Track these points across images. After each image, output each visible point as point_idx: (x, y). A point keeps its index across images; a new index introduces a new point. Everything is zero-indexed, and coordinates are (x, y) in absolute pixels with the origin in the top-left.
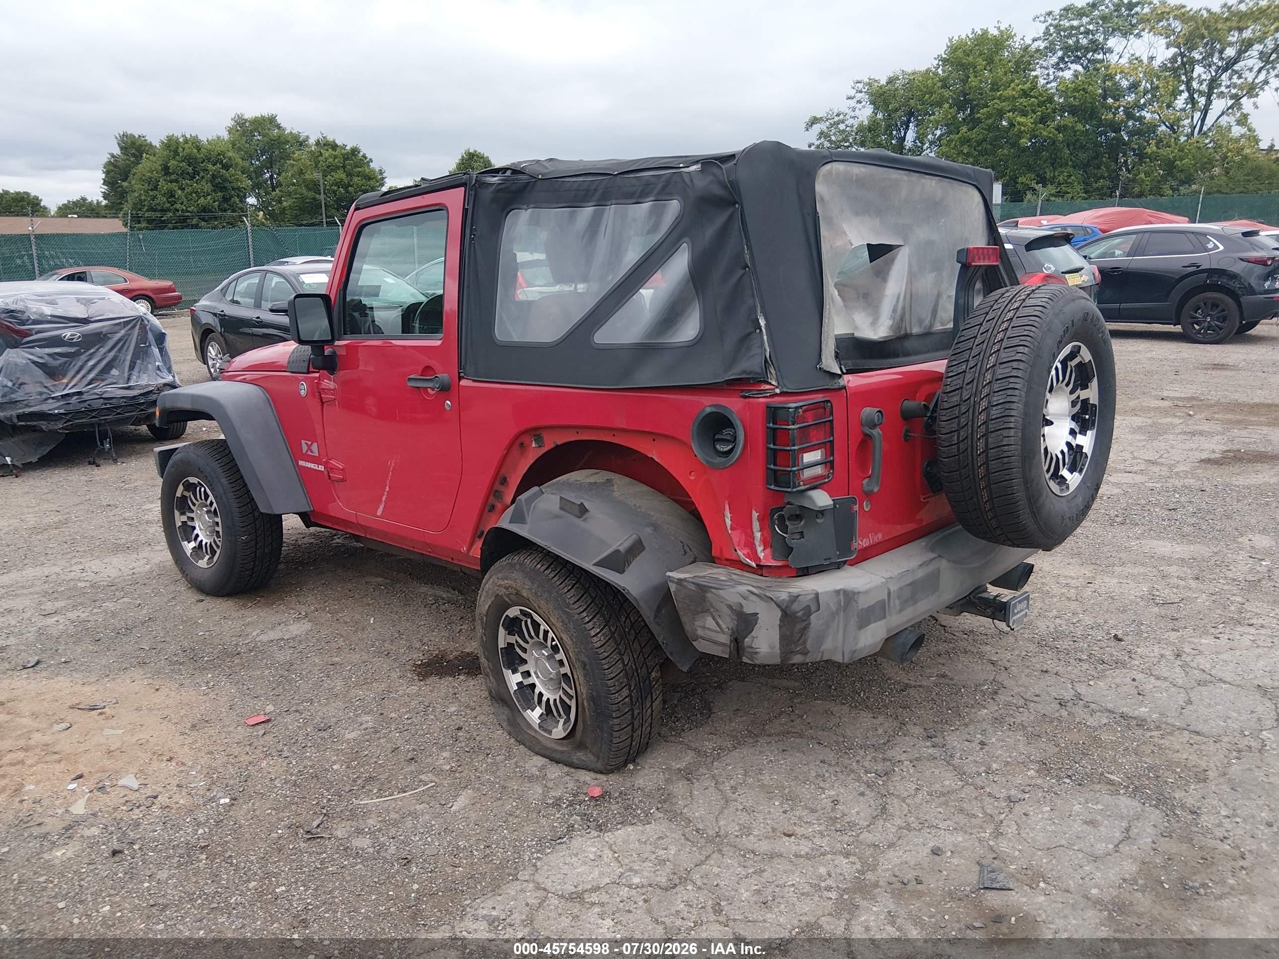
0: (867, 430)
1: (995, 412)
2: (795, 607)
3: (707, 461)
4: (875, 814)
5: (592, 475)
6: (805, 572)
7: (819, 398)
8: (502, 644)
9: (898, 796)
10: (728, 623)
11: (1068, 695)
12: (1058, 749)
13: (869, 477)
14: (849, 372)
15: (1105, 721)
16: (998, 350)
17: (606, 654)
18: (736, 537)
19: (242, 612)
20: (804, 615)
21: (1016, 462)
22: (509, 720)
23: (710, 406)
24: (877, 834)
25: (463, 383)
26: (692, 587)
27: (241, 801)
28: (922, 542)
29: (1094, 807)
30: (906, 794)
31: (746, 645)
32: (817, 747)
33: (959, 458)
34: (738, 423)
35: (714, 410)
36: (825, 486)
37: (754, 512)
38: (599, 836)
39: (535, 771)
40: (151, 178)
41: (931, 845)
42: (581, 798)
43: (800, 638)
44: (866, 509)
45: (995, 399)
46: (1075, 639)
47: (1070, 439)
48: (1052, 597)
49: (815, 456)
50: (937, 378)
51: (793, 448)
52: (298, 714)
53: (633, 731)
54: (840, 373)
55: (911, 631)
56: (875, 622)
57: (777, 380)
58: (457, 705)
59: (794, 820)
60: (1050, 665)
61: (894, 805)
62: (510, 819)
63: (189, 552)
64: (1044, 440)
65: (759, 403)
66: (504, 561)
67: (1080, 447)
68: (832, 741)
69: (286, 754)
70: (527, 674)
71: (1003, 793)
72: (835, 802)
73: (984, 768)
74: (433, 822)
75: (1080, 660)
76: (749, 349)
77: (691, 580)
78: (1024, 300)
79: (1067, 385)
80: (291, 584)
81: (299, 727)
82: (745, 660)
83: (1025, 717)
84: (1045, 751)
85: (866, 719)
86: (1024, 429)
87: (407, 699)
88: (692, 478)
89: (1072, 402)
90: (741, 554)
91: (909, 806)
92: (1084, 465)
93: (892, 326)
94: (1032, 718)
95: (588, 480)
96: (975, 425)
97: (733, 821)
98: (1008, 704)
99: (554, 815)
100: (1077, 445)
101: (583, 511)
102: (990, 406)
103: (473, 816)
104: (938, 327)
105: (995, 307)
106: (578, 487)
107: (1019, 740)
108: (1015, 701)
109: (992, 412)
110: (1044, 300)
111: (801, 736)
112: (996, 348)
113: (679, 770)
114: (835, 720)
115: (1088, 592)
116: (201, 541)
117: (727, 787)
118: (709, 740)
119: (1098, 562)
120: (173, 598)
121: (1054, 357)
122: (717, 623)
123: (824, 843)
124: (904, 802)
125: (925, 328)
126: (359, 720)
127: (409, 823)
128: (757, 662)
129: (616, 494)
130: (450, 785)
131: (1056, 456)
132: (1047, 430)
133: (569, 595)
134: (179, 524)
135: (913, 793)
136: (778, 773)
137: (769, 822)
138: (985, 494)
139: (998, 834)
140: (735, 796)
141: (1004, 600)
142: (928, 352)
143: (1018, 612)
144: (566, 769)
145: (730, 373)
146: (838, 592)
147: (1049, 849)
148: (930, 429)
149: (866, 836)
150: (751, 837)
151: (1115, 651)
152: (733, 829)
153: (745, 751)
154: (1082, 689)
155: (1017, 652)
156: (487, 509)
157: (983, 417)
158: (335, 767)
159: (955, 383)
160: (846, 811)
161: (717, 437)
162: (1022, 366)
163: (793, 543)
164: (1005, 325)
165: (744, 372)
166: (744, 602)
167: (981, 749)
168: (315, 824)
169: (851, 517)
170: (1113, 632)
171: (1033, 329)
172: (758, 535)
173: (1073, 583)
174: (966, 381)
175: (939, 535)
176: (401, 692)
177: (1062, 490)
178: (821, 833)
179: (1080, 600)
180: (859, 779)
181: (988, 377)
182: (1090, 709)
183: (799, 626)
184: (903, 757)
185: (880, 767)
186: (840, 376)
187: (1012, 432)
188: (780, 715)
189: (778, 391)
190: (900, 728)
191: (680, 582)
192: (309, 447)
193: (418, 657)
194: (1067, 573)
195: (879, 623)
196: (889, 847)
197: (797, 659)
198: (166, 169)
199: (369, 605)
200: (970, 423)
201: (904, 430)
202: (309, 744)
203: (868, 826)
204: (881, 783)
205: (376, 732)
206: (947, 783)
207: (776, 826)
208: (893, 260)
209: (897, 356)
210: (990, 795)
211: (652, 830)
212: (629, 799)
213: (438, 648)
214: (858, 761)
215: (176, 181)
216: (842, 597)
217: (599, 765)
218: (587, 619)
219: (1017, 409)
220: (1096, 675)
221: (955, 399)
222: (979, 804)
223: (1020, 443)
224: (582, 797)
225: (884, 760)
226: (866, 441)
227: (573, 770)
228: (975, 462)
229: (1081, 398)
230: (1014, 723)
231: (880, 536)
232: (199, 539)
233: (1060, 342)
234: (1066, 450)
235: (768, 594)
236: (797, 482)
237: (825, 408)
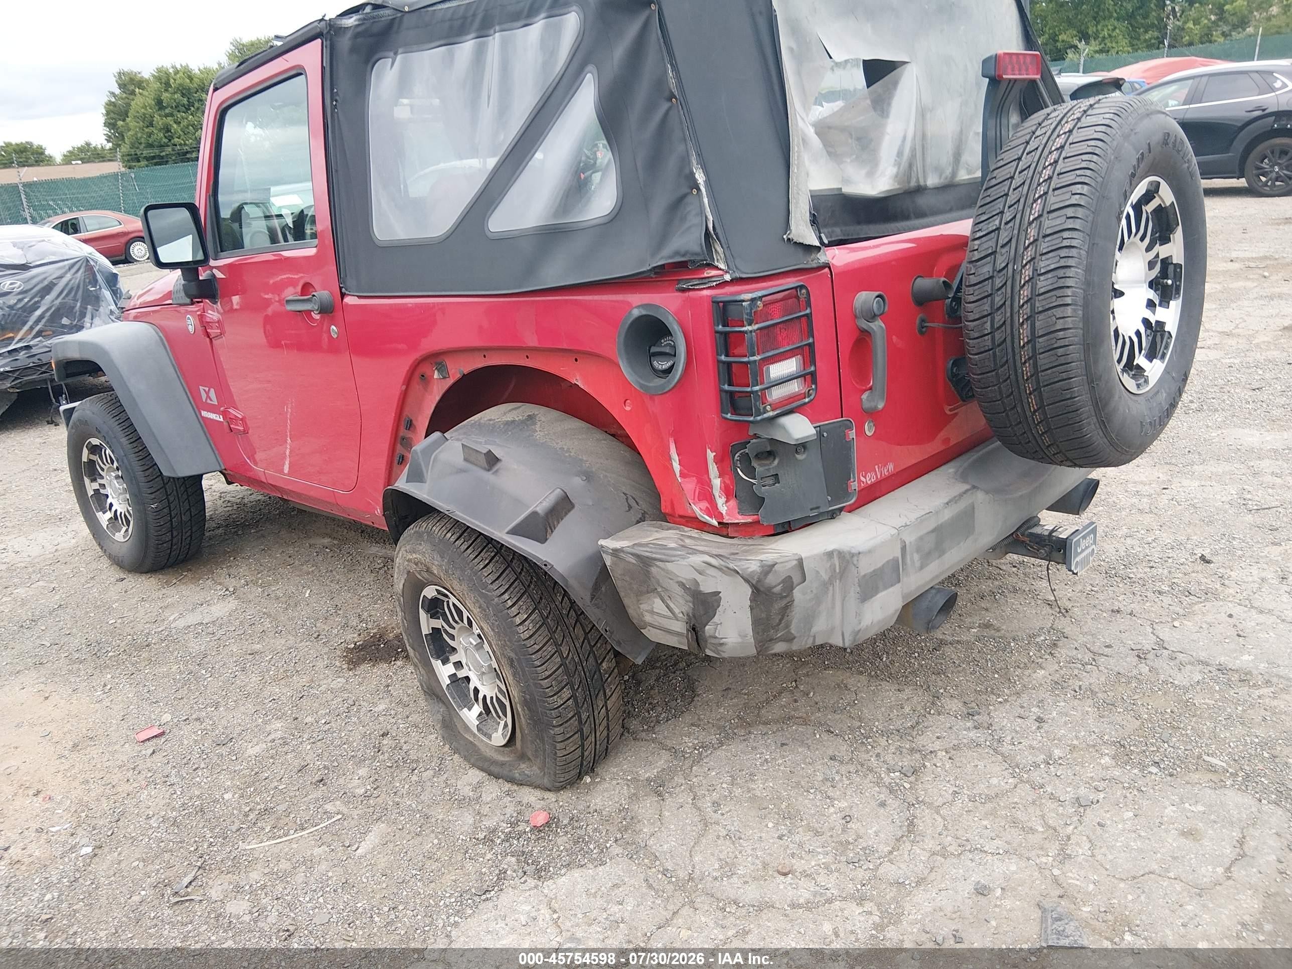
0: (863, 324)
1: (1043, 284)
2: (771, 580)
3: (642, 386)
4: (900, 834)
5: (510, 411)
6: (786, 529)
7: (791, 282)
8: (425, 631)
9: (930, 805)
10: (682, 606)
11: (1148, 643)
12: (1138, 723)
13: (871, 389)
14: (832, 244)
15: (1198, 677)
16: (1046, 193)
17: (537, 647)
18: (690, 486)
19: (164, 591)
20: (783, 590)
21: (1075, 352)
22: (444, 721)
23: (638, 307)
24: (903, 866)
25: (349, 300)
26: (632, 560)
27: (106, 849)
28: (949, 469)
29: (1193, 808)
30: (940, 801)
31: (707, 634)
32: (825, 736)
33: (994, 354)
34: (675, 327)
35: (644, 312)
36: (806, 407)
37: (708, 451)
38: (536, 887)
39: (467, 791)
40: (144, 114)
41: (974, 878)
42: (520, 828)
43: (781, 620)
44: (869, 433)
45: (1044, 264)
46: (1152, 564)
47: (1148, 314)
48: (1119, 510)
49: (790, 366)
50: (959, 244)
51: (752, 358)
52: (198, 723)
53: (583, 739)
54: (817, 243)
55: (939, 590)
56: (886, 588)
57: (727, 263)
58: (387, 701)
59: (793, 848)
60: (1124, 603)
61: (926, 820)
62: (429, 863)
63: (104, 524)
64: (1114, 318)
65: (701, 297)
66: (411, 530)
67: (1160, 324)
68: (845, 728)
69: (173, 779)
70: (458, 665)
71: (1068, 794)
72: (848, 819)
73: (1043, 757)
74: (330, 874)
75: (1160, 593)
76: (683, 219)
77: (629, 550)
78: (1079, 119)
79: (1142, 239)
80: (226, 552)
81: (196, 741)
82: (709, 652)
83: (1093, 679)
84: (1122, 726)
85: (889, 693)
86: (1086, 306)
87: (329, 696)
88: (628, 408)
89: (1149, 262)
90: (698, 510)
91: (945, 820)
92: (1167, 347)
93: (896, 176)
94: (1103, 679)
95: (505, 419)
96: (1016, 305)
97: (713, 855)
98: (1071, 661)
99: (483, 856)
100: (1157, 322)
101: (492, 460)
102: (1037, 274)
103: (383, 862)
104: (963, 176)
105: (1038, 133)
106: (491, 429)
107: (1087, 713)
108: (1080, 656)
109: (1040, 284)
110: (1107, 116)
111: (805, 722)
112: (1042, 190)
113: (648, 780)
114: (849, 697)
115: (1164, 500)
116: (116, 511)
117: (707, 805)
118: (689, 735)
119: (1174, 461)
120: (92, 578)
121: (1126, 197)
122: (668, 607)
123: (830, 882)
124: (938, 813)
125: (946, 178)
126: (268, 728)
127: (300, 878)
128: (725, 655)
129: (538, 435)
130: (361, 817)
131: (1130, 338)
132: (1117, 304)
133: (486, 572)
134: (90, 493)
135: (950, 798)
136: (774, 778)
137: (759, 854)
138: (1033, 400)
139: (1064, 857)
140: (717, 816)
141: (1063, 536)
142: (951, 210)
143: (1083, 551)
144: (507, 786)
145: (659, 257)
146: (830, 554)
147: (1134, 878)
148: (954, 315)
149: (889, 871)
150: (735, 879)
151: (1203, 577)
152: (712, 866)
153: (733, 748)
154: (1165, 633)
155: (1080, 587)
156: (396, 462)
157: (1026, 292)
158: (226, 796)
159: (985, 246)
160: (862, 831)
161: (654, 349)
162: (1080, 212)
163: (763, 491)
164: (1055, 155)
165: (677, 253)
166: (699, 578)
167: (1038, 728)
168: (186, 881)
169: (846, 446)
170: (1199, 552)
171: (1095, 158)
172: (717, 482)
173: (1145, 489)
174: (1001, 242)
175: (973, 456)
176: (323, 688)
177: (1138, 386)
178: (827, 867)
179: (1155, 511)
180: (879, 782)
181: (1032, 232)
182: (1178, 661)
183: (778, 605)
184: (937, 745)
185: (906, 762)
186: (818, 249)
187: (1069, 311)
188: (780, 693)
189: (727, 277)
190: (933, 703)
191: (616, 552)
192: (207, 393)
193: (352, 638)
194: (1136, 478)
195: (891, 590)
196: (918, 884)
197: (779, 647)
198: (159, 103)
199: (308, 573)
200: (1008, 303)
201: (918, 322)
202: (202, 765)
203: (891, 852)
204: (907, 786)
205: (285, 743)
206: (994, 781)
207: (768, 859)
208: (895, 84)
209: (906, 217)
210: (1052, 797)
211: (607, 874)
212: (581, 828)
213: (377, 626)
214: (878, 755)
215: (172, 115)
216: (836, 561)
217: (546, 781)
218: (510, 603)
219: (1075, 277)
220: (1181, 612)
221: (986, 269)
222: (1038, 813)
223: (1081, 325)
224: (522, 827)
225: (912, 751)
226: (863, 339)
227: (515, 787)
228: (1017, 357)
229: (1161, 257)
230: (1080, 687)
231: (891, 467)
232: (113, 509)
233: (1133, 175)
234: (1142, 330)
235: (731, 566)
236: (761, 407)
237: (797, 297)
